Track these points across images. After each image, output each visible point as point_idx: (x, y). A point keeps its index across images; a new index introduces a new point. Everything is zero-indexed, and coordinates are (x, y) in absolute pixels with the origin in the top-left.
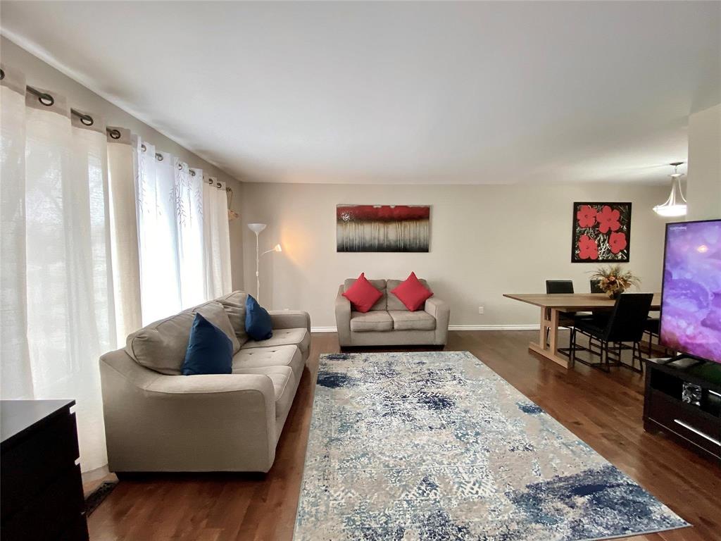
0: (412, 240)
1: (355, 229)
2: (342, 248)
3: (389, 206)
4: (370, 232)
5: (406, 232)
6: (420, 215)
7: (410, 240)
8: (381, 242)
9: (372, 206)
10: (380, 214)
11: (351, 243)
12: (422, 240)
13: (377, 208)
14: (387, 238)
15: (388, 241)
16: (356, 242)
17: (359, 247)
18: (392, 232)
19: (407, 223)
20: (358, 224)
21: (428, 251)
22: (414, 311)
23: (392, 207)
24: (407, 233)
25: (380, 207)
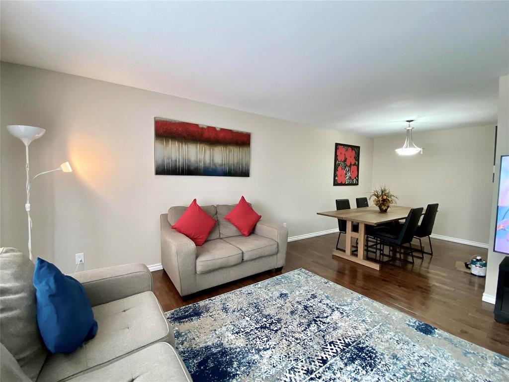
0: (235, 165)
1: (179, 149)
2: (162, 171)
3: (214, 128)
4: (194, 153)
5: (230, 156)
6: (242, 140)
7: (234, 165)
8: (207, 165)
9: (197, 125)
10: (206, 135)
11: (174, 165)
12: (244, 166)
13: (202, 128)
14: (213, 160)
15: (214, 164)
16: (180, 164)
17: (183, 169)
18: (218, 156)
19: (232, 148)
20: (182, 143)
21: (248, 176)
22: (249, 235)
23: (218, 129)
24: (231, 158)
25: (205, 127)
